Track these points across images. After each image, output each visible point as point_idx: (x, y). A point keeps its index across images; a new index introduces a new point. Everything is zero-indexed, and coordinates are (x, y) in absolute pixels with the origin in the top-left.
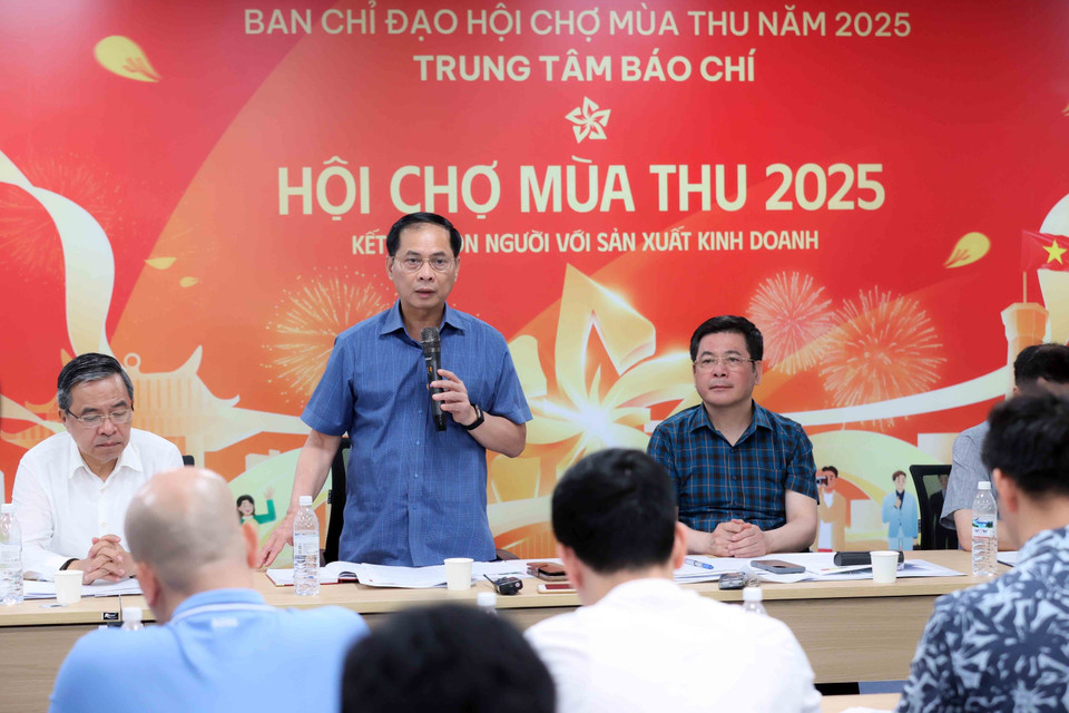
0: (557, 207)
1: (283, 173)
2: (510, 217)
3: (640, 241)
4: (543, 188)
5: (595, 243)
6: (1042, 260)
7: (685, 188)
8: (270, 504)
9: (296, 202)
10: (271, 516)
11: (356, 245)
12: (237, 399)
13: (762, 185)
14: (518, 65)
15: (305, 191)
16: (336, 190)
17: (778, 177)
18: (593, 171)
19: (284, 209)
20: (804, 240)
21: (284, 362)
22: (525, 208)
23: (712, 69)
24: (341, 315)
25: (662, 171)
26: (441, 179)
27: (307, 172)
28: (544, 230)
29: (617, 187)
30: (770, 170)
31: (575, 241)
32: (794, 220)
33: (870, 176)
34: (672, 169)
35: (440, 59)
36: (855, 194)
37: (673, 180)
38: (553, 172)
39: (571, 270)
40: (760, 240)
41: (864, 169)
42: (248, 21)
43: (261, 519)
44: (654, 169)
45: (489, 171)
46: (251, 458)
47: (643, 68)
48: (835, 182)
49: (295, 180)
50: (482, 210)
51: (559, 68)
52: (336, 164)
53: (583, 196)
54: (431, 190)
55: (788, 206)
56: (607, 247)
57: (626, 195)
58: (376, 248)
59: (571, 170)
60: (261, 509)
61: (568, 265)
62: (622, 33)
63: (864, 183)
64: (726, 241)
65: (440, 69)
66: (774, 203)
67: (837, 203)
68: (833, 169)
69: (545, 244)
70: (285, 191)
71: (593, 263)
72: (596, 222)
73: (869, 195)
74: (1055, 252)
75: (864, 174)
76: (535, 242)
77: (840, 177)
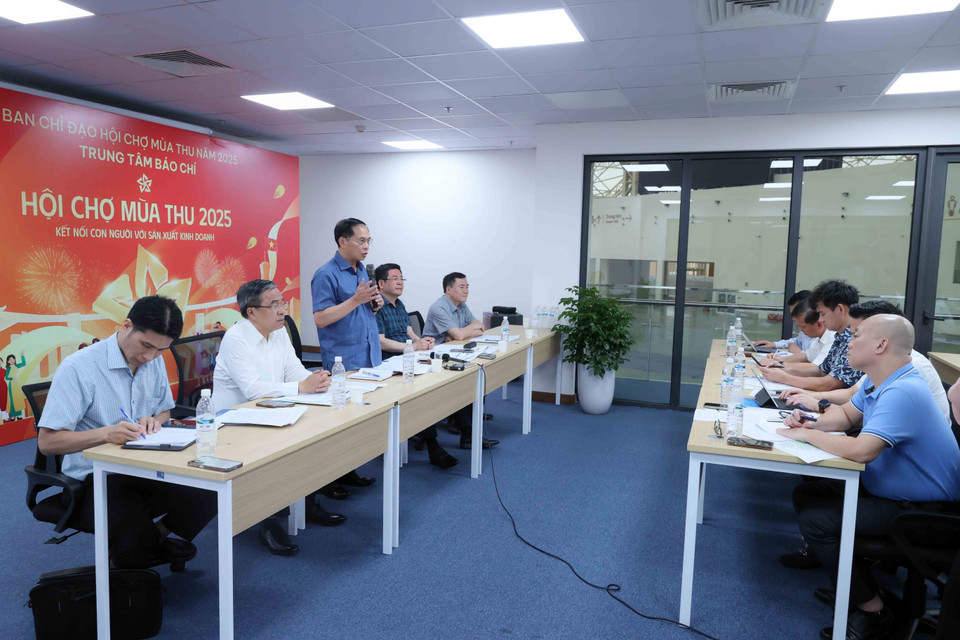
0: (135, 220)
1: (24, 194)
2: (117, 223)
3: (162, 235)
4: (130, 211)
5: (148, 236)
6: (268, 248)
7: (176, 215)
8: (23, 358)
9: (30, 209)
10: (24, 364)
11: (57, 232)
12: (5, 307)
13: (199, 216)
14: (120, 156)
15: (34, 204)
16: (48, 205)
17: (203, 212)
18: (147, 204)
19: (24, 212)
20: (210, 237)
21: (26, 288)
22: (123, 219)
23: (184, 168)
24: (52, 265)
25: (169, 207)
26: (92, 204)
27: (35, 195)
28: (130, 229)
29: (155, 213)
30: (202, 209)
31: (140, 234)
32: (207, 230)
33: (228, 215)
34: (171, 206)
35: (91, 148)
36: (224, 221)
37: (172, 210)
38: (133, 204)
39: (140, 248)
40: (199, 237)
41: (227, 212)
42: (4, 115)
43: (18, 366)
44: (166, 206)
45: (110, 201)
46: (13, 336)
47: (162, 164)
48: (219, 215)
49: (29, 198)
50: (108, 218)
51: (134, 159)
52: (47, 192)
53: (143, 216)
54: (88, 208)
55: (205, 224)
56: (152, 237)
57: (157, 216)
58: (66, 233)
59: (139, 204)
60: (19, 361)
61: (140, 246)
62: (155, 148)
63: (226, 217)
64: (188, 237)
65: (90, 153)
66: (202, 223)
67: (219, 225)
68: (218, 211)
69: (131, 235)
70: (25, 204)
71: (147, 244)
72: (148, 227)
73: (227, 222)
74: (272, 245)
75: (225, 213)
76: (127, 234)
77: (220, 214)
